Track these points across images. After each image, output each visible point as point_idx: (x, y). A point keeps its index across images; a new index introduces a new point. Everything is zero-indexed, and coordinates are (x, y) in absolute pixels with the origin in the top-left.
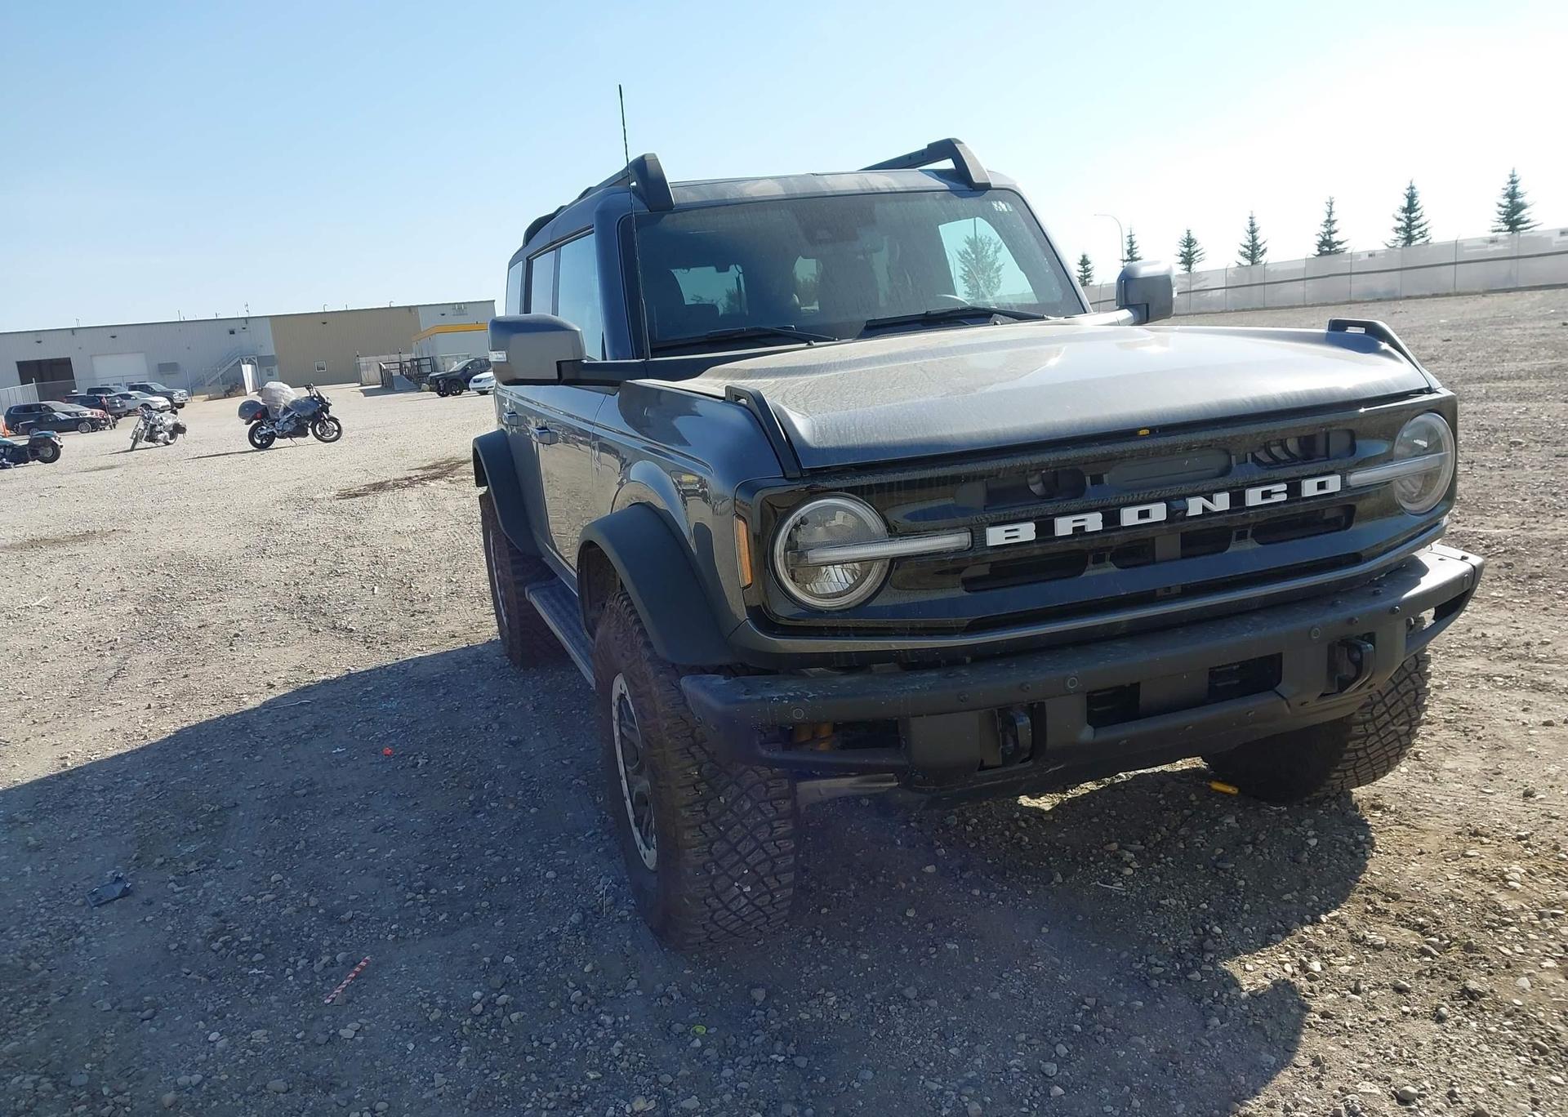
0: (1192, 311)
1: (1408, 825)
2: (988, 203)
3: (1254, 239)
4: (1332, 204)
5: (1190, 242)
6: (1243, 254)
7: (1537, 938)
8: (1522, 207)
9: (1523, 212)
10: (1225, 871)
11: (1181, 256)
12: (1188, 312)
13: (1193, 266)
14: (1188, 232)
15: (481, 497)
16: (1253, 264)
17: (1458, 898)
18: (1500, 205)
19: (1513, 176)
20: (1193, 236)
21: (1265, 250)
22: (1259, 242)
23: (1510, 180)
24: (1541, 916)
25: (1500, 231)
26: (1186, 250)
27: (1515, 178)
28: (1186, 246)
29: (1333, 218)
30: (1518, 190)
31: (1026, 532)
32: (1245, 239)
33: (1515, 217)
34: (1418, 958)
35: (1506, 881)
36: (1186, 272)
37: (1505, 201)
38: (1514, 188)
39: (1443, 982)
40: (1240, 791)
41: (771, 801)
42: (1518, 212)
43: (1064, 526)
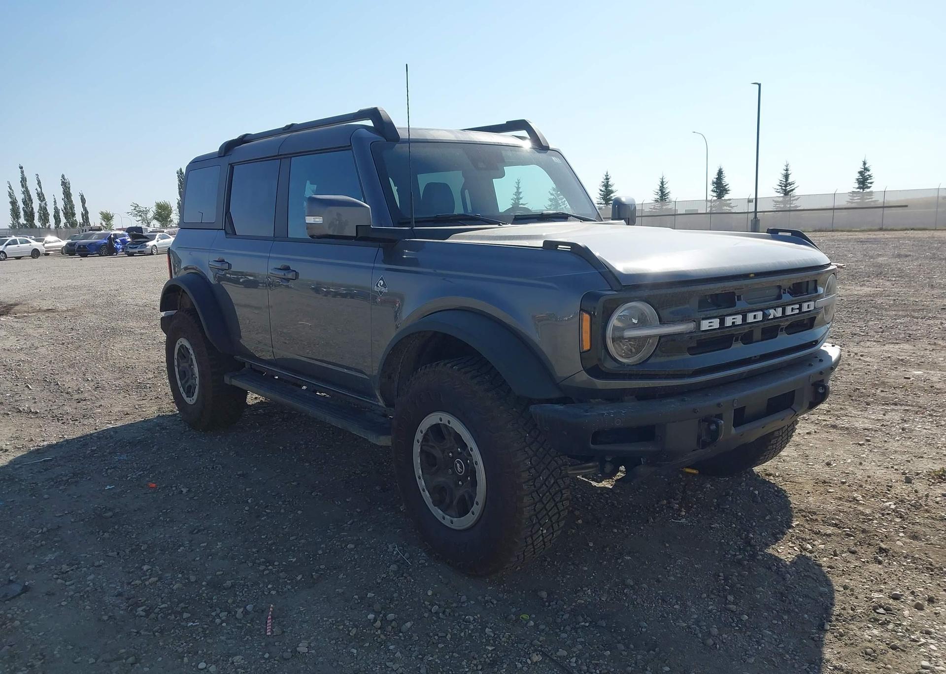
1: (790, 482)
2: (550, 157)
4: (519, 183)
7: (887, 524)
8: (612, 192)
9: (612, 195)
10: (727, 509)
15: (162, 319)
17: (842, 510)
18: (601, 190)
19: (607, 176)
23: (605, 178)
24: (883, 515)
25: (601, 204)
27: (608, 177)
29: (520, 191)
30: (609, 183)
31: (716, 323)
33: (608, 197)
34: (847, 538)
35: (857, 500)
37: (603, 189)
38: (607, 182)
39: (868, 547)
40: (699, 472)
41: (562, 478)
42: (610, 195)
43: (729, 321)
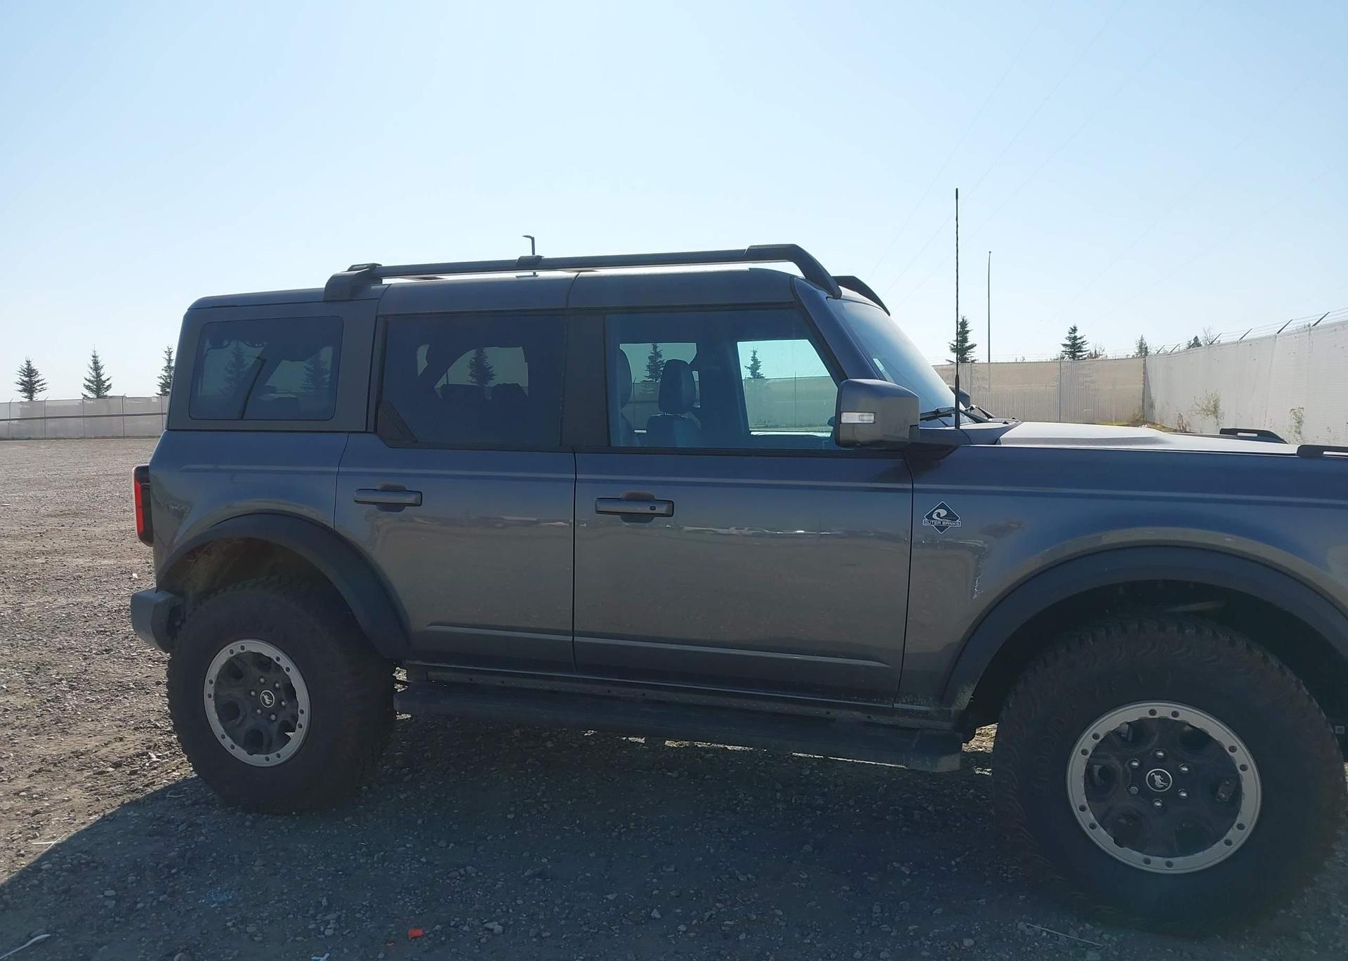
0: (48, 436)
3: (98, 375)
5: (30, 372)
6: (88, 387)
11: (21, 384)
12: (44, 436)
13: (35, 395)
14: (28, 363)
16: (98, 397)
20: (34, 366)
21: (109, 386)
22: (103, 378)
26: (26, 379)
28: (26, 376)
32: (89, 374)
36: (27, 400)
